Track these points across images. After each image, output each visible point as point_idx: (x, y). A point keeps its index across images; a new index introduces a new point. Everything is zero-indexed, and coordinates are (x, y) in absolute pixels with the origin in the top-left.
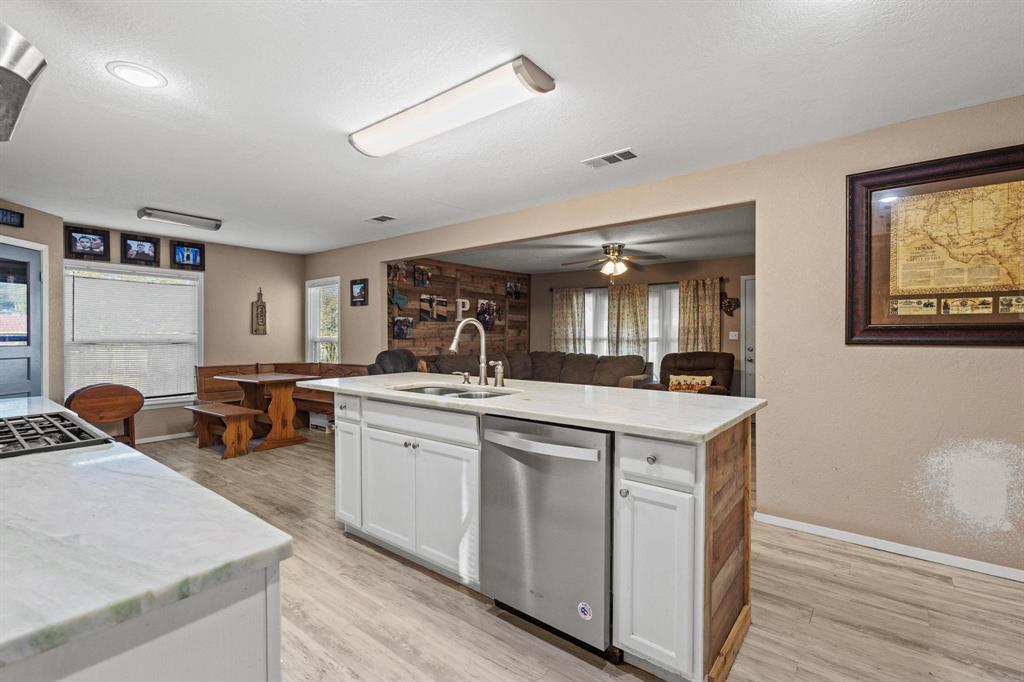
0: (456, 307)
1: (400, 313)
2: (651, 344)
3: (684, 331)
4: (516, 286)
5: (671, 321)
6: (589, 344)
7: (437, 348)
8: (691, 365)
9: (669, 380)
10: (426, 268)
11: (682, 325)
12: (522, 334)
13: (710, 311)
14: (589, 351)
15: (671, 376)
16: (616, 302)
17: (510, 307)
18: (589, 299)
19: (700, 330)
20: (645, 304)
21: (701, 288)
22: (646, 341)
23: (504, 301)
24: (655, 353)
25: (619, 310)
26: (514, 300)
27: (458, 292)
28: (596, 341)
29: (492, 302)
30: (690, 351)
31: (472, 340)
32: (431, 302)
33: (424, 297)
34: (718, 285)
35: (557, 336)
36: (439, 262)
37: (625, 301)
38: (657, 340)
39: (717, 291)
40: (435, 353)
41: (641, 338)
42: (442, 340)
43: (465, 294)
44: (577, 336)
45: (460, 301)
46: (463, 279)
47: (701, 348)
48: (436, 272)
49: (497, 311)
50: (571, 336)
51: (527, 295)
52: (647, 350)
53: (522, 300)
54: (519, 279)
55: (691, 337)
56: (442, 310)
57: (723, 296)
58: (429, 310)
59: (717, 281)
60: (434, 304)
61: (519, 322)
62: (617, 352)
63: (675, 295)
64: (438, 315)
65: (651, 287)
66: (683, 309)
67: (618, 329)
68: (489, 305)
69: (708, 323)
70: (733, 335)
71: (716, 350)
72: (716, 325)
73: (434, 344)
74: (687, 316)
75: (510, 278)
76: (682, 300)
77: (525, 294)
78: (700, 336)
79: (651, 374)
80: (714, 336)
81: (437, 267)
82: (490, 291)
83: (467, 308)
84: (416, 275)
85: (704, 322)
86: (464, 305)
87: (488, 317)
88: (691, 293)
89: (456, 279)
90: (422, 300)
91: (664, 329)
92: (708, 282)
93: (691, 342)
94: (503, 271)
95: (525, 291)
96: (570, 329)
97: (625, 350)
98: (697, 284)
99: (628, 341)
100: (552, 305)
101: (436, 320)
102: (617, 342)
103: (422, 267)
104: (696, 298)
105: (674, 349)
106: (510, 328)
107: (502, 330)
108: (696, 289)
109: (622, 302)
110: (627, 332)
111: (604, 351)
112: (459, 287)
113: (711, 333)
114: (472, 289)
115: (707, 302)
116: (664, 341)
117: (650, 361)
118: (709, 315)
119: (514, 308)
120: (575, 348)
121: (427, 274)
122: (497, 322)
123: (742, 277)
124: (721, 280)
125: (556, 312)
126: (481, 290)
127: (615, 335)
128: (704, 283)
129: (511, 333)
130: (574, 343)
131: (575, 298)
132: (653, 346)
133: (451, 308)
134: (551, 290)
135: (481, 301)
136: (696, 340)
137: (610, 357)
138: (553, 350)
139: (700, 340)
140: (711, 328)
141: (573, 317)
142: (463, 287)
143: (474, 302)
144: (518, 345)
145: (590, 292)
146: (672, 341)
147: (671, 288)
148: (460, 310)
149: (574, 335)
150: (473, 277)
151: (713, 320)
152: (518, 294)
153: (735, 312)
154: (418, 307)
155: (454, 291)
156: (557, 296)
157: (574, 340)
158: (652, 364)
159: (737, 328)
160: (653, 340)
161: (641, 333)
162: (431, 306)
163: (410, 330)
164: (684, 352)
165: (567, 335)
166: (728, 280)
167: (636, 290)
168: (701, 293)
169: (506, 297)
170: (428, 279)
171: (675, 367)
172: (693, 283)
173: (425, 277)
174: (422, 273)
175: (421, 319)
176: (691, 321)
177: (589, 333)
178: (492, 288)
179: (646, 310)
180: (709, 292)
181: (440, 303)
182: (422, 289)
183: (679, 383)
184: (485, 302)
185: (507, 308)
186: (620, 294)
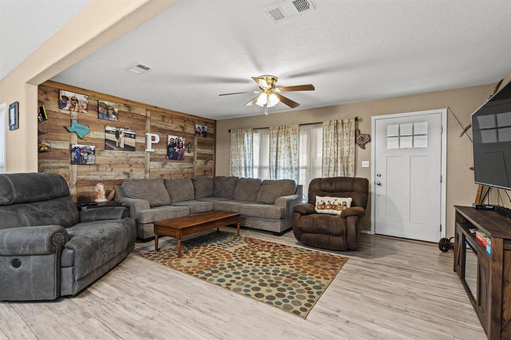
0: (146, 140)
1: (80, 141)
2: (301, 170)
3: (326, 160)
4: (203, 128)
5: (316, 153)
6: (256, 171)
7: (125, 173)
8: (333, 188)
9: (315, 200)
11: (325, 156)
12: (209, 164)
13: (347, 144)
14: (256, 177)
15: (317, 197)
16: (275, 139)
17: (198, 143)
18: (256, 137)
19: (339, 159)
20: (298, 140)
21: (340, 126)
22: (298, 169)
23: (193, 138)
24: (304, 178)
25: (277, 145)
26: (202, 138)
27: (148, 127)
28: (261, 168)
30: (331, 176)
31: (163, 167)
32: (117, 134)
33: (108, 128)
34: (353, 124)
35: (234, 165)
36: (127, 101)
37: (282, 138)
38: (306, 168)
39: (353, 128)
40: (123, 177)
41: (294, 166)
42: (130, 166)
43: (154, 129)
44: (248, 165)
45: (149, 135)
46: (153, 118)
47: (340, 174)
48: (124, 109)
49: (186, 145)
50: (243, 165)
51: (214, 135)
52: (298, 175)
53: (209, 139)
54: (206, 123)
55: (332, 165)
56: (131, 142)
57: (357, 131)
58: (115, 140)
59: (353, 121)
60: (121, 136)
61: (206, 154)
62: (276, 177)
63: (319, 132)
64: (125, 145)
65: (302, 127)
66: (326, 143)
67: (277, 159)
68: (179, 141)
69: (346, 154)
70: (365, 164)
71: (352, 176)
72: (352, 156)
73: (122, 170)
74: (329, 149)
75: (198, 121)
76: (325, 136)
77: (212, 134)
78: (339, 164)
79: (301, 194)
80: (350, 165)
81: (125, 105)
82: (180, 130)
83: (157, 140)
84: (100, 109)
85: (342, 153)
86: (153, 139)
87: (177, 150)
88: (332, 130)
89: (146, 117)
90: (107, 132)
91: (311, 160)
92: (346, 121)
93: (332, 169)
94: (192, 116)
95: (212, 132)
96: (243, 160)
97: (282, 176)
98: (337, 123)
99: (284, 169)
100: (230, 142)
101: (123, 150)
102: (276, 169)
103: (107, 103)
104: (336, 134)
105: (319, 175)
106: (198, 158)
107: (192, 160)
108: (336, 127)
109: (279, 139)
110: (283, 162)
111: (266, 176)
112: (148, 124)
113: (348, 162)
114: (163, 127)
115: (345, 138)
116: (311, 168)
117: (300, 184)
118: (346, 148)
119: (201, 144)
120: (246, 174)
121: (113, 109)
122: (186, 154)
123: (373, 117)
124: (356, 119)
125: (233, 147)
126: (172, 128)
127: (274, 164)
128: (343, 124)
129: (199, 163)
130: (245, 170)
131: (246, 136)
132: (302, 172)
133: (141, 140)
134: (230, 131)
136: (336, 169)
137: (270, 181)
138: (231, 175)
139: (339, 168)
140: (348, 158)
141: (245, 151)
142: (154, 124)
143: (164, 137)
144: (205, 171)
145: (256, 132)
146: (317, 168)
147: (317, 127)
148: (150, 142)
149: (245, 164)
150: (163, 117)
151: (349, 151)
152: (205, 134)
153: (367, 146)
154: (103, 137)
155: (144, 127)
156: (233, 135)
157: (245, 168)
158: (301, 186)
159: (368, 158)
160: (303, 168)
161: (293, 162)
162: (117, 137)
163: (91, 157)
164: (327, 177)
165: (240, 164)
166: (361, 120)
167: (290, 130)
168: (340, 130)
169: (195, 135)
170: (114, 113)
171: (320, 190)
172: (334, 122)
173: (111, 112)
174: (107, 108)
175: (106, 148)
176: (333, 153)
177: (256, 163)
178: (181, 127)
179: (298, 145)
180: (346, 130)
181: (126, 135)
182: (107, 122)
183: (324, 204)
184: (175, 137)
185: (196, 143)
186: (278, 133)
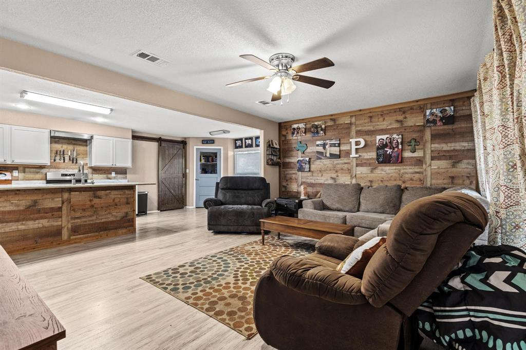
0: (350, 146)
4: (444, 111)
7: (332, 178)
10: (320, 123)
12: (462, 165)
17: (433, 135)
23: (421, 131)
27: (353, 133)
29: (395, 136)
31: (372, 172)
32: (324, 146)
33: (318, 143)
36: (333, 115)
40: (330, 181)
42: (337, 172)
43: (359, 133)
45: (354, 141)
46: (358, 122)
48: (330, 123)
56: (336, 150)
58: (323, 151)
60: (327, 147)
64: (331, 154)
68: (391, 140)
73: (330, 175)
75: (432, 104)
81: (331, 119)
82: (395, 126)
83: (362, 145)
84: (313, 129)
86: (358, 143)
87: (390, 151)
89: (351, 124)
90: (318, 145)
94: (417, 101)
95: (467, 112)
101: (329, 158)
103: (316, 123)
106: (433, 158)
107: (419, 161)
112: (354, 130)
114: (371, 128)
121: (321, 127)
122: (407, 154)
126: (382, 127)
129: (436, 165)
133: (345, 147)
135: (378, 137)
142: (360, 128)
143: (372, 139)
148: (354, 148)
150: (371, 117)
152: (449, 119)
154: (315, 150)
155: (349, 134)
162: (324, 148)
169: (425, 126)
170: (322, 130)
173: (319, 129)
174: (316, 127)
175: (317, 158)
178: (398, 121)
181: (332, 145)
